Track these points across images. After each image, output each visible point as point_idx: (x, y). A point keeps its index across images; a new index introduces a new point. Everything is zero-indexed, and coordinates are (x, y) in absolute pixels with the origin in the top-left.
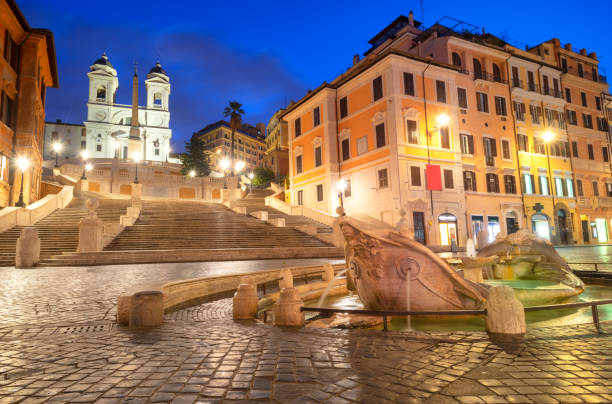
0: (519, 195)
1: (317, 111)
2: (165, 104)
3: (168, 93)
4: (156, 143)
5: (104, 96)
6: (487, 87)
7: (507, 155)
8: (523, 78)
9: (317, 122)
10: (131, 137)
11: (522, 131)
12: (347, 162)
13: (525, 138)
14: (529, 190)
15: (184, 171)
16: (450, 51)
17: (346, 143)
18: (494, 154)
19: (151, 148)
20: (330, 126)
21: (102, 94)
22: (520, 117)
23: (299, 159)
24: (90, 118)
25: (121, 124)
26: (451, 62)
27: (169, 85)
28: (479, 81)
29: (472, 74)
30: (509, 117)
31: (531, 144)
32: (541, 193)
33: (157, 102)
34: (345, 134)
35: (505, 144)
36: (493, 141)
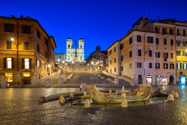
0: (175, 69)
1: (115, 48)
2: (83, 47)
3: (83, 44)
4: (81, 57)
5: (70, 47)
6: (167, 37)
7: (172, 57)
8: (181, 32)
9: (115, 51)
10: (75, 56)
11: (178, 50)
12: (122, 61)
13: (180, 52)
14: (179, 68)
15: (87, 64)
16: (154, 27)
17: (122, 56)
18: (167, 57)
19: (80, 58)
20: (118, 52)
21: (69, 46)
22: (178, 45)
23: (111, 61)
24: (67, 52)
25: (73, 53)
26: (154, 31)
27: (84, 42)
28: (164, 35)
29: (161, 33)
30: (174, 46)
31: (182, 53)
32: (184, 68)
33: (81, 47)
34: (122, 54)
35: (172, 54)
36: (167, 54)
